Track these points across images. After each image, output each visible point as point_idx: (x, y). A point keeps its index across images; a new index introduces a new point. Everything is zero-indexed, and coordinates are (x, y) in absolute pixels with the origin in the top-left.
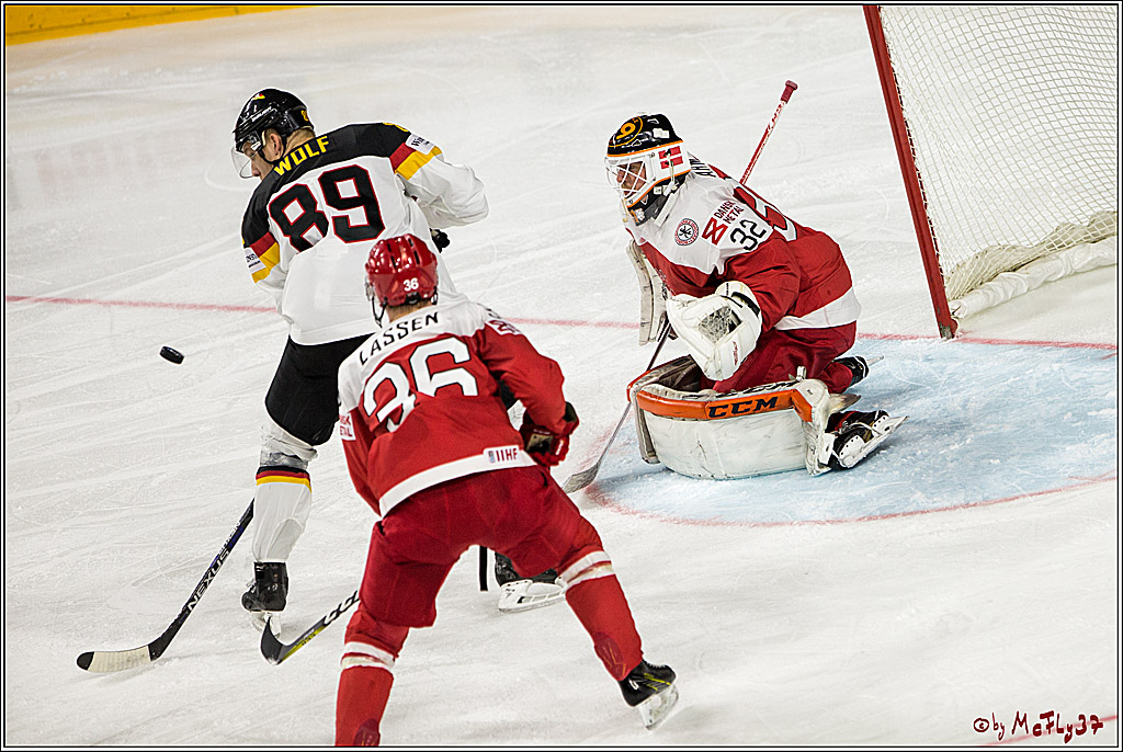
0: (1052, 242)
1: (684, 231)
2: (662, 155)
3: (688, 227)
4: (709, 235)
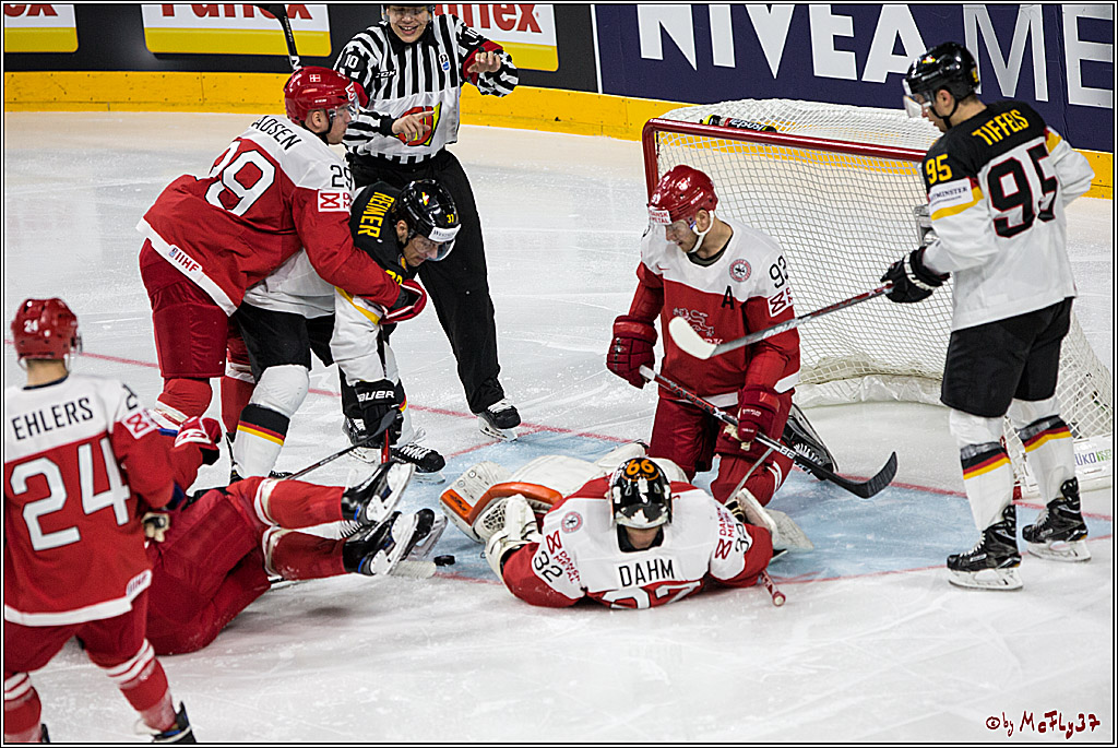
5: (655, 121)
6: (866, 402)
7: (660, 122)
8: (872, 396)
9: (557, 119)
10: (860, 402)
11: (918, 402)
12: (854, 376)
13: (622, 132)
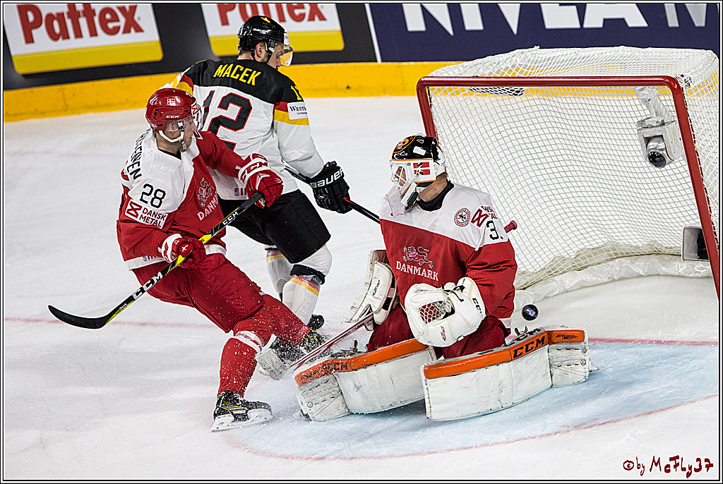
0: (550, 269)
1: (461, 216)
2: (416, 165)
3: (464, 213)
4: (476, 220)
5: (426, 79)
6: (619, 280)
7: (430, 79)
8: (623, 274)
9: (348, 87)
10: (614, 280)
11: (659, 275)
12: (607, 260)
13: (401, 91)
